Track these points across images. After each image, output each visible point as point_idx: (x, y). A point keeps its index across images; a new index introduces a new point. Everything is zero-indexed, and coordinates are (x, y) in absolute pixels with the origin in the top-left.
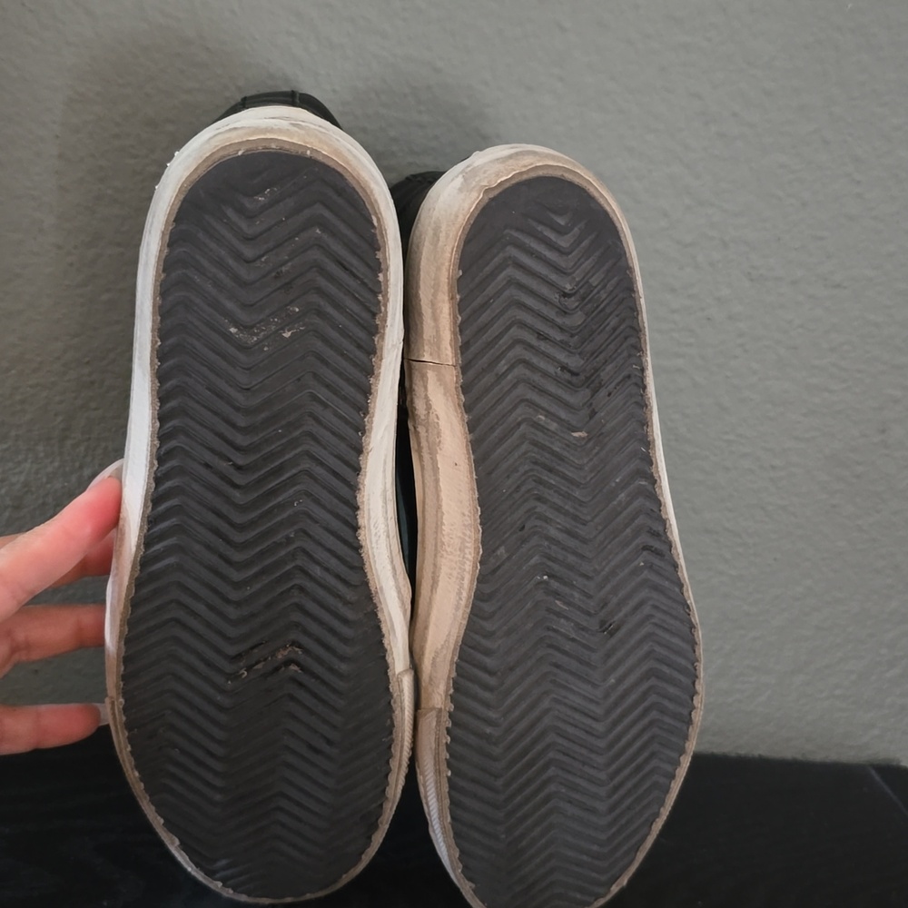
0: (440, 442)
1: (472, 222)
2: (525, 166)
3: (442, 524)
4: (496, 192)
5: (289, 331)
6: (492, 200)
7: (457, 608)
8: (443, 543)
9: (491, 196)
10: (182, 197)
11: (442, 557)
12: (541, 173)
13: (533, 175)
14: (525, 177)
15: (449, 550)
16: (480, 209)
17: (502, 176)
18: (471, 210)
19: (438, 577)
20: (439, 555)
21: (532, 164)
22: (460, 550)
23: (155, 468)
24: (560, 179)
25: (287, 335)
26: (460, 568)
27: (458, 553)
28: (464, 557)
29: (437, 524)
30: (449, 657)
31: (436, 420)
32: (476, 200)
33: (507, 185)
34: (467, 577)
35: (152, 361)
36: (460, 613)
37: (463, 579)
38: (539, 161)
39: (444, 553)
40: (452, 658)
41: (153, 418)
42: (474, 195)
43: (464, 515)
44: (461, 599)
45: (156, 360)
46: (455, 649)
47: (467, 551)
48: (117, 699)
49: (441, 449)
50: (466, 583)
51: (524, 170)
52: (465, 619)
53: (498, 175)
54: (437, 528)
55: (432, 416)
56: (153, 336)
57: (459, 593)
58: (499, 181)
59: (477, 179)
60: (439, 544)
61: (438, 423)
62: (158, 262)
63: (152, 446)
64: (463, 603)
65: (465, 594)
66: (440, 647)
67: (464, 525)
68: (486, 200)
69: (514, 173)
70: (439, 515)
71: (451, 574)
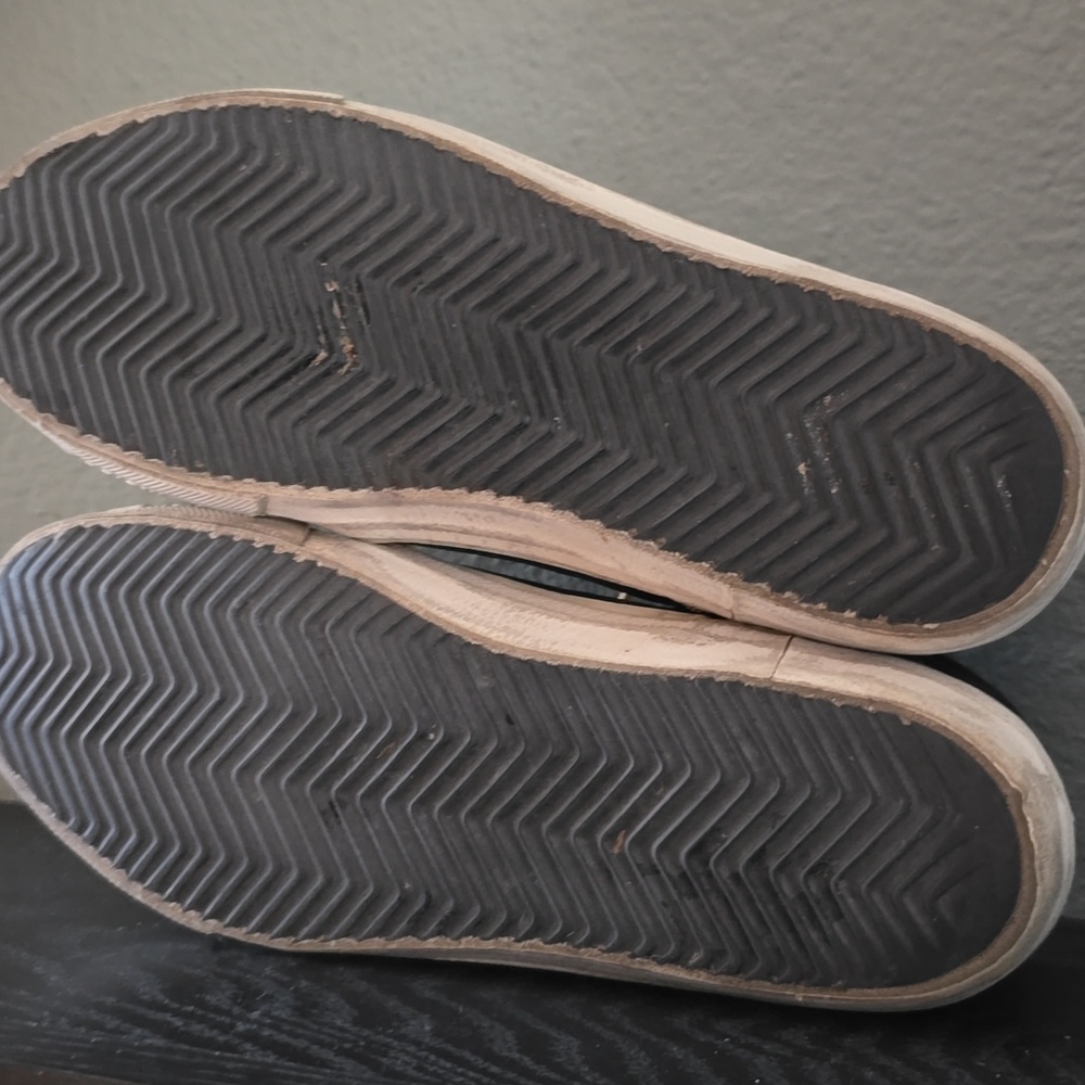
0: (666, 640)
1: (978, 760)
2: (1041, 868)
3: (550, 617)
4: (1013, 811)
5: (807, 472)
6: (1003, 799)
7: (429, 601)
8: (523, 610)
9: (1010, 801)
10: (1028, 380)
11: (505, 604)
12: (1025, 888)
13: (1025, 875)
14: (1026, 862)
15: (512, 614)
16: (996, 778)
17: (1034, 826)
18: (996, 765)
19: (479, 593)
20: (509, 602)
21: (1042, 879)
22: (506, 627)
23: (660, 246)
24: (1008, 916)
25: (802, 468)
26: (482, 620)
27: (504, 625)
28: (495, 628)
29: (551, 610)
30: (367, 573)
31: (697, 642)
32: (1010, 775)
33: (1020, 830)
34: (467, 625)
35: (813, 282)
36: (421, 603)
37: (466, 619)
38: (1044, 891)
39: (509, 608)
40: (364, 577)
41: (732, 263)
42: (1018, 777)
43: (554, 643)
44: (440, 609)
45: (811, 288)
46: (375, 583)
47: (503, 634)
48: (342, 109)
49: (655, 638)
50: (460, 622)
51: (1037, 863)
52: (411, 605)
53: (1037, 821)
54: (546, 609)
55: (704, 639)
56: (846, 292)
57: (448, 610)
58: (1029, 819)
59: (1039, 791)
60: (524, 606)
61: (692, 643)
62: (947, 326)
63: (694, 252)
64: (434, 610)
65: (444, 615)
66: (385, 567)
67: (539, 641)
68: (1005, 791)
69: (1036, 846)
70: (564, 616)
71: (477, 608)
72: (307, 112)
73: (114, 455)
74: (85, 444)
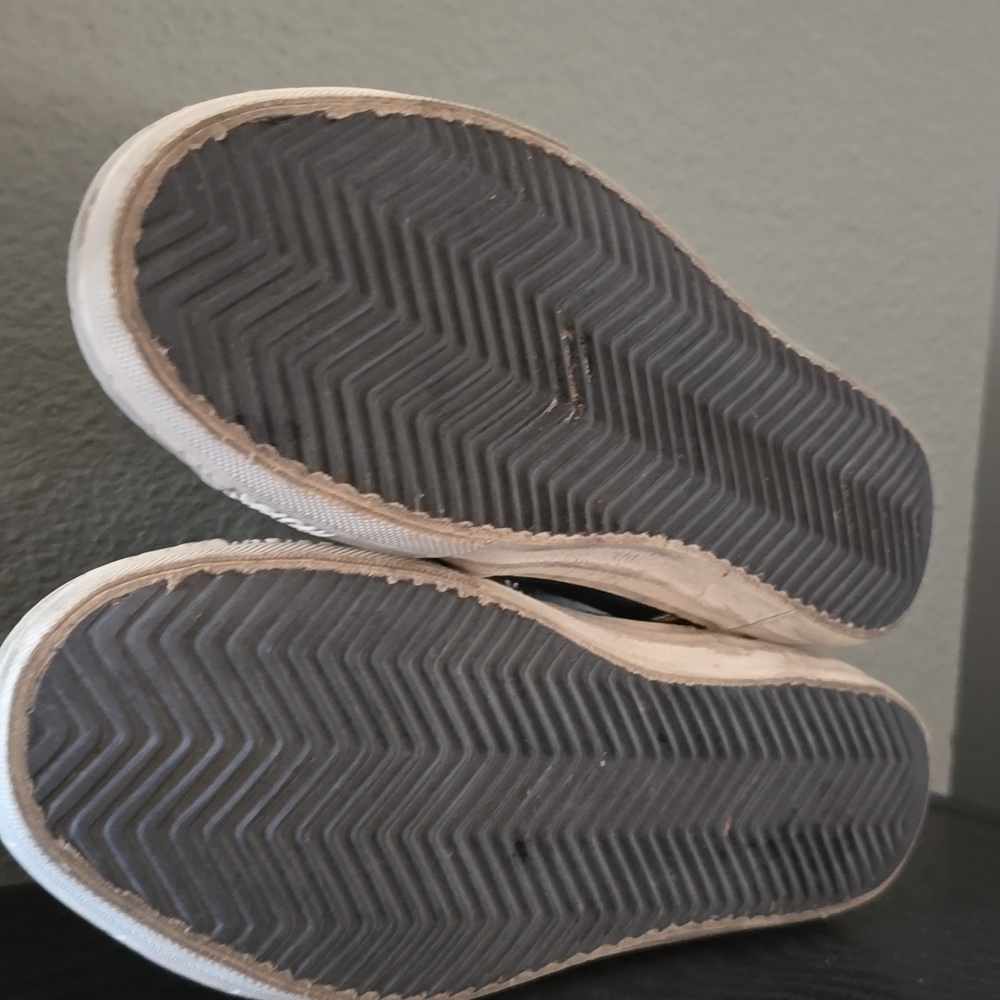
72: (544, 153)
73: (346, 497)
74: (311, 483)
